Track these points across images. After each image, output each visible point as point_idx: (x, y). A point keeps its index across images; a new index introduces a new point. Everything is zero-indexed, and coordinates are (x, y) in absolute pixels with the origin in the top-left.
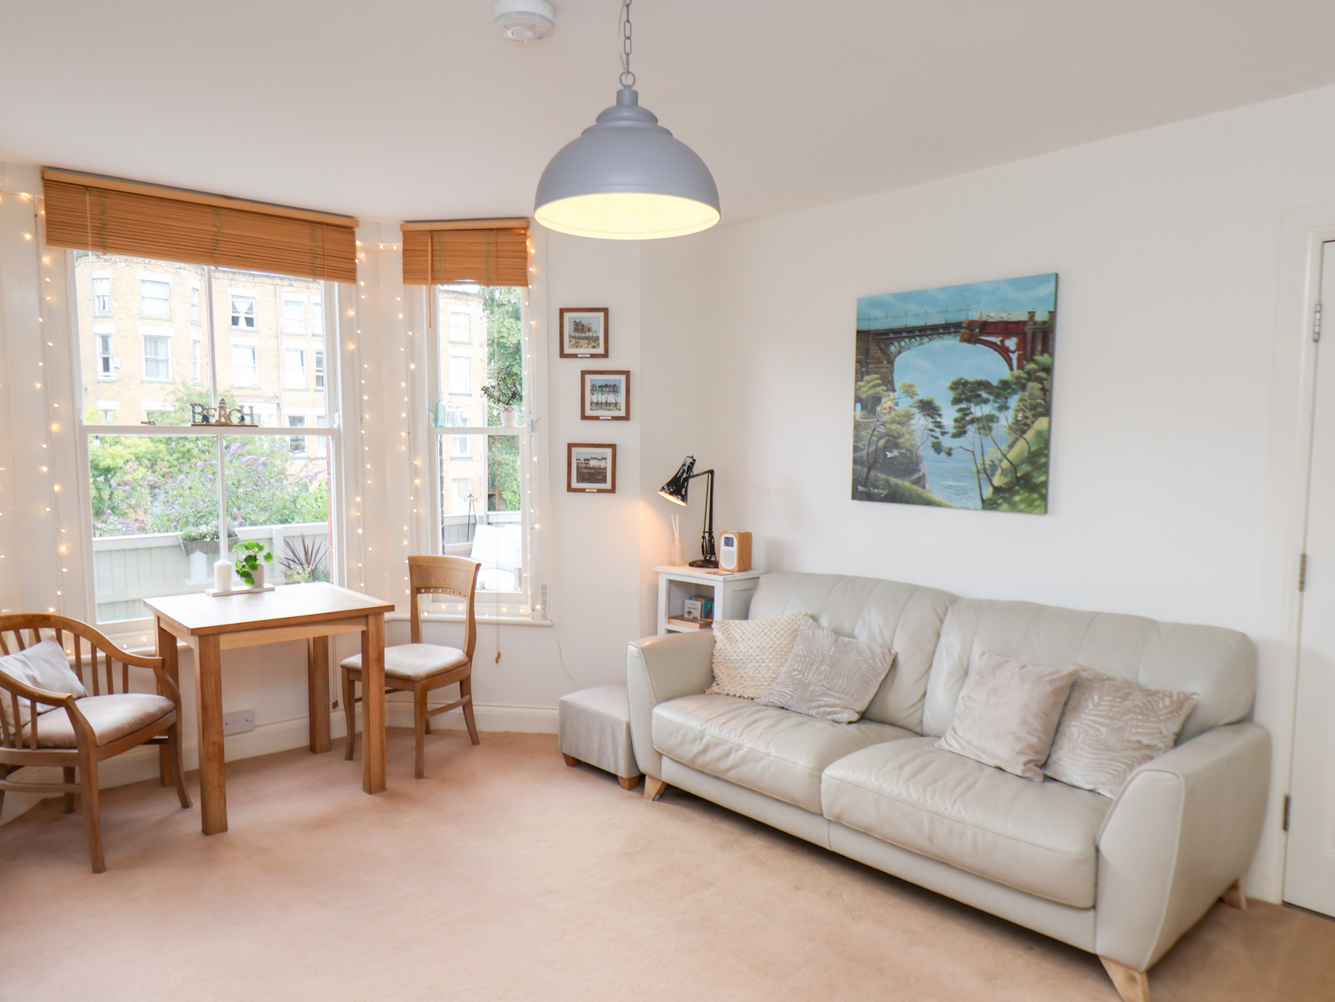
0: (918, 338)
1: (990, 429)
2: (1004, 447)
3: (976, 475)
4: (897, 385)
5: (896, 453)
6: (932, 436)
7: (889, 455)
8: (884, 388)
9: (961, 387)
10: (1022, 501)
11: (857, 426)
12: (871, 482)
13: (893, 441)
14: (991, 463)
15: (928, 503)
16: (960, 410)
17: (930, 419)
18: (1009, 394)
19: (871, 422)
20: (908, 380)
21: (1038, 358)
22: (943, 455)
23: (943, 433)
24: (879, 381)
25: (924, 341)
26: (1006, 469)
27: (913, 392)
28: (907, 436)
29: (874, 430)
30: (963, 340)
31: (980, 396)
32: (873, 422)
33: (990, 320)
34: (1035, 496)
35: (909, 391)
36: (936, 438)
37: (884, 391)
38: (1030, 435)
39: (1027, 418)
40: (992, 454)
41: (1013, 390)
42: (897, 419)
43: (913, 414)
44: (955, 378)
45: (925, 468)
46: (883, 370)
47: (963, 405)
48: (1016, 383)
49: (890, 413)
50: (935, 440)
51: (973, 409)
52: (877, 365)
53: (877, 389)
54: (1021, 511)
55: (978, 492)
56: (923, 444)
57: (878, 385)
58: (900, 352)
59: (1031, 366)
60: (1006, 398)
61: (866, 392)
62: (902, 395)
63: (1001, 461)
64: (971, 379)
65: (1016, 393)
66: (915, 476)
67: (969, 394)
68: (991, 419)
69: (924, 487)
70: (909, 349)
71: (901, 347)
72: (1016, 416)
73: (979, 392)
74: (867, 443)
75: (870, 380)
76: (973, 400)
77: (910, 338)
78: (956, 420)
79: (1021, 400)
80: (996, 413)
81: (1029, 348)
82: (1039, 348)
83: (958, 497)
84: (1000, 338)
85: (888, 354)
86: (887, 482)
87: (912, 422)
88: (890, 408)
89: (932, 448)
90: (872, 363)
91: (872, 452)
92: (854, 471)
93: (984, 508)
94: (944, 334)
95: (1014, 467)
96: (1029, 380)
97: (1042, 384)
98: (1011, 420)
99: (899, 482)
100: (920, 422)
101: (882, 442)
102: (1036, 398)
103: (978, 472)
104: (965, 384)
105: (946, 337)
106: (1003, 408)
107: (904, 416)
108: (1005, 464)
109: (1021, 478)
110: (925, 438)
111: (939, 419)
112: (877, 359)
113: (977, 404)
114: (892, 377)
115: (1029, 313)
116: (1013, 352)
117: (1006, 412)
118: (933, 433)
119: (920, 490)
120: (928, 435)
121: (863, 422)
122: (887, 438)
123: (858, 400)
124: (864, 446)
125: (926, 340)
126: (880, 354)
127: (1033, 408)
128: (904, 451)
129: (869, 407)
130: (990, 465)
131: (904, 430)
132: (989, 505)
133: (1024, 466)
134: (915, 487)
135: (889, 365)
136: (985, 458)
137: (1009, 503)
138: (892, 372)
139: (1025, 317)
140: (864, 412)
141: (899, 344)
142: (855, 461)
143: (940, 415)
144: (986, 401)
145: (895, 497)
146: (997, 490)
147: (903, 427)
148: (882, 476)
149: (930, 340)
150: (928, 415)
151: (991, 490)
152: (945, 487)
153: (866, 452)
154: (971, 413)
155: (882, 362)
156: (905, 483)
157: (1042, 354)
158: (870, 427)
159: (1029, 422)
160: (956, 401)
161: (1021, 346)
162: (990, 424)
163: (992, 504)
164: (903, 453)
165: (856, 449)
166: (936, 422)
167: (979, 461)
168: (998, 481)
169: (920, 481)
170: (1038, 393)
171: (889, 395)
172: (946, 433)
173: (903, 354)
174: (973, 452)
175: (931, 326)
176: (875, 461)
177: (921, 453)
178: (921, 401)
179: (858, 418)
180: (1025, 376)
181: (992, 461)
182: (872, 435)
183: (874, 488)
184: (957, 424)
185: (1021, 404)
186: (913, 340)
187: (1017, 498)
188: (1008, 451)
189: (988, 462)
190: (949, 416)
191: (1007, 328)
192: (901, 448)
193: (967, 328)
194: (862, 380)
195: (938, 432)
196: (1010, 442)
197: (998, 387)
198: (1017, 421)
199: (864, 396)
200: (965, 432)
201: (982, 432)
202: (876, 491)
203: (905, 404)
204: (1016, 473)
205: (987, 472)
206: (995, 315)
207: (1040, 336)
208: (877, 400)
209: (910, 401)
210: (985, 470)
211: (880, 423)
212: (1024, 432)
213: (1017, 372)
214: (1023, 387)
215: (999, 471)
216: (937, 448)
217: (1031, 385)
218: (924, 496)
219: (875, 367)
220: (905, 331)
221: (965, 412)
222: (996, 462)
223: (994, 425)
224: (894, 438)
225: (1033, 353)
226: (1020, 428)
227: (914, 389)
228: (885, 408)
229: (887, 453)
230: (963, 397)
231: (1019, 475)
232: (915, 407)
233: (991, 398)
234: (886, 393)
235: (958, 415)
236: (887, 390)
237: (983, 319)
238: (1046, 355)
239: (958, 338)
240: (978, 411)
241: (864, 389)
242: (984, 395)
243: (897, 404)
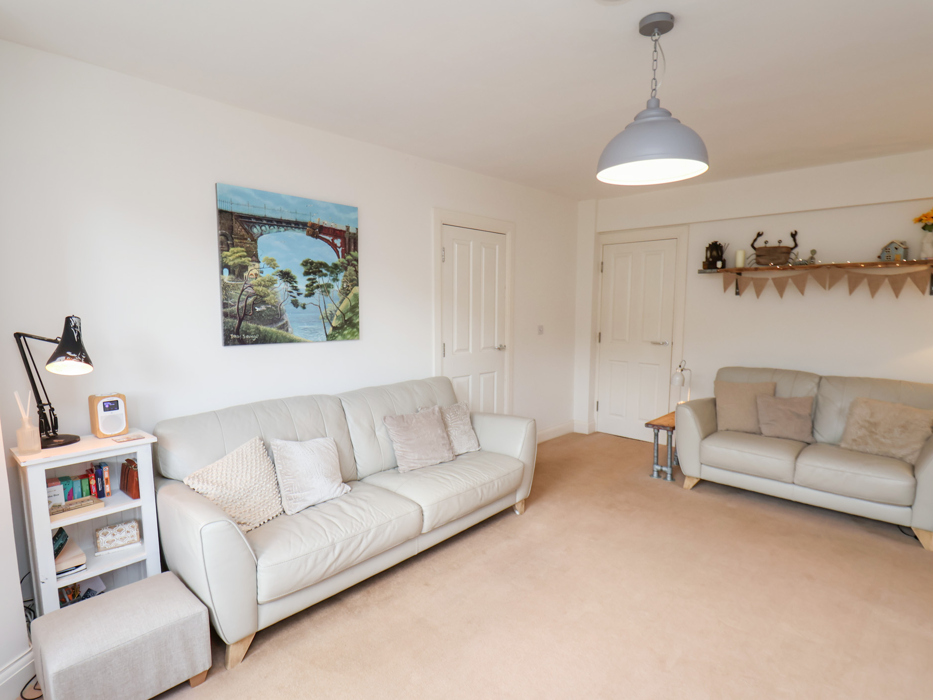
0: (276, 227)
1: (329, 292)
2: (337, 303)
3: (322, 320)
4: (261, 258)
5: (263, 308)
6: (291, 296)
7: (258, 309)
8: (250, 259)
9: (309, 264)
10: (348, 334)
11: (225, 288)
12: (242, 330)
13: (260, 299)
14: (330, 313)
15: (291, 341)
16: (309, 280)
17: (289, 284)
18: (338, 272)
19: (239, 284)
20: (270, 255)
21: (352, 253)
22: (300, 308)
23: (299, 294)
24: (245, 254)
25: (280, 230)
26: (339, 316)
27: (275, 265)
28: (272, 296)
29: (243, 290)
30: (308, 234)
31: (321, 271)
32: (242, 284)
33: (324, 225)
34: (355, 330)
35: (271, 263)
36: (294, 297)
37: (249, 261)
38: (350, 296)
39: (348, 286)
40: (331, 307)
41: (340, 269)
42: (263, 283)
43: (276, 280)
44: (305, 259)
45: (287, 317)
46: (248, 245)
47: (311, 277)
48: (342, 266)
49: (256, 278)
50: (294, 299)
51: (317, 280)
52: (242, 241)
53: (243, 259)
54: (348, 339)
55: (324, 331)
56: (284, 301)
57: (245, 257)
58: (262, 235)
59: (349, 257)
60: (337, 274)
61: (233, 260)
62: (266, 266)
63: (336, 311)
64: (315, 260)
65: (342, 272)
66: (280, 324)
67: (314, 270)
68: (329, 286)
69: (287, 330)
70: (269, 233)
71: (262, 231)
72: (343, 285)
73: (321, 269)
74: (237, 301)
75: (235, 251)
76: (317, 273)
77: (270, 226)
78: (307, 286)
79: (345, 276)
80: (332, 283)
81: (347, 247)
82: (353, 247)
83: (311, 335)
84: (332, 238)
85: (252, 235)
86: (258, 329)
87: (275, 286)
88: (256, 275)
89: (292, 304)
90: (238, 239)
91: (242, 307)
92: (225, 323)
93: (328, 340)
94: (295, 228)
95: (344, 315)
96: (348, 265)
97: (355, 268)
98: (340, 287)
99: (268, 328)
100: (281, 286)
101: (250, 300)
102: (353, 276)
103: (323, 318)
104: (312, 263)
105: (297, 230)
106: (335, 280)
107: (268, 281)
108: (338, 313)
109: (347, 320)
110: (286, 297)
111: (295, 285)
112: (241, 236)
113: (320, 276)
114: (257, 251)
115: (346, 226)
116: (339, 248)
117: (337, 283)
118: (292, 294)
119: (285, 333)
120: (288, 295)
121: (231, 284)
122: (256, 296)
123: (224, 266)
124: (235, 303)
125: (282, 229)
126: (243, 232)
127: (351, 281)
128: (270, 306)
129: (236, 273)
130: (330, 314)
131: (269, 291)
132: (330, 338)
133: (348, 313)
134: (280, 331)
135: (254, 243)
136: (327, 310)
137: (342, 335)
138: (256, 248)
139: (344, 229)
140: (232, 276)
141: (261, 228)
142: (225, 315)
143: (296, 282)
144: (325, 275)
145: (264, 339)
146: (335, 328)
147: (268, 289)
148: (252, 325)
149: (285, 230)
150: (287, 281)
151: (331, 328)
152: (302, 329)
153: (236, 307)
154: (317, 282)
155: (246, 239)
156: (273, 329)
157: (354, 251)
158: (239, 288)
159: (350, 289)
160: (306, 273)
161: (343, 244)
162: (329, 289)
163: (332, 337)
164: (269, 308)
165: (225, 305)
166: (293, 286)
167: (323, 312)
168: (335, 323)
169: (284, 327)
170: (353, 273)
171: (254, 265)
172: (301, 294)
173: (264, 236)
174: (319, 306)
175: (285, 220)
176: (245, 314)
177: (283, 307)
178: (281, 272)
179: (226, 280)
180: (346, 262)
181: (331, 311)
182: (241, 294)
183: (246, 335)
184: (308, 288)
185: (345, 278)
186: (272, 227)
187: (346, 332)
188: (340, 306)
189: (328, 312)
190: (302, 283)
191: (335, 233)
192: (268, 304)
193: (311, 227)
194: (228, 251)
195: (295, 293)
196: (340, 300)
197: (332, 267)
198: (344, 288)
199: (231, 263)
200: (313, 294)
201: (324, 293)
202: (247, 337)
203: (268, 273)
204: (345, 318)
205: (328, 318)
206: (328, 223)
207: (352, 241)
208: (244, 268)
209: (273, 271)
210: (327, 317)
211: (248, 285)
212: (347, 294)
213: (342, 260)
214: (346, 269)
215: (335, 317)
216: (295, 304)
217: (349, 268)
218: (288, 336)
219: (241, 242)
220: (266, 220)
221: (313, 281)
222: (333, 312)
223: (331, 290)
224: (261, 296)
225: (350, 250)
226: (345, 292)
227: (275, 262)
228: (251, 274)
229: (256, 308)
230: (311, 271)
231: (346, 319)
232: (277, 276)
233: (328, 273)
234: (252, 263)
235: (308, 283)
236: (252, 261)
237: (321, 224)
238: (356, 252)
239: (305, 232)
240: (321, 281)
241: (231, 258)
242: (324, 271)
243: (262, 272)
